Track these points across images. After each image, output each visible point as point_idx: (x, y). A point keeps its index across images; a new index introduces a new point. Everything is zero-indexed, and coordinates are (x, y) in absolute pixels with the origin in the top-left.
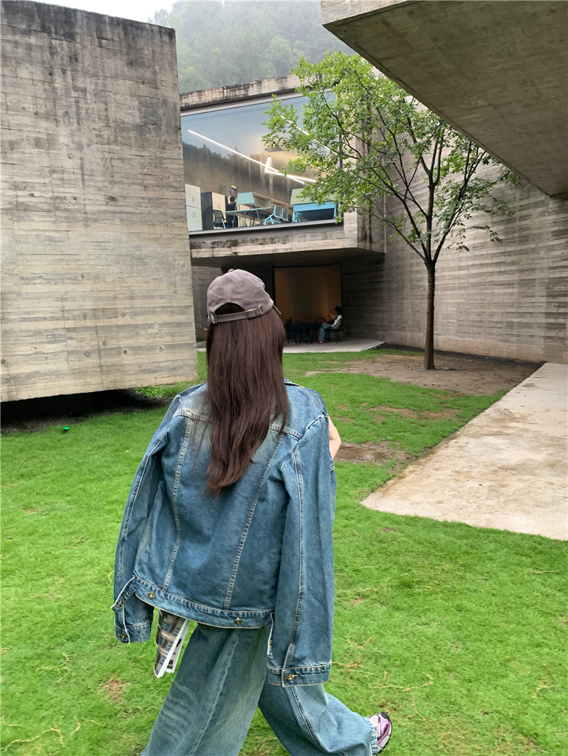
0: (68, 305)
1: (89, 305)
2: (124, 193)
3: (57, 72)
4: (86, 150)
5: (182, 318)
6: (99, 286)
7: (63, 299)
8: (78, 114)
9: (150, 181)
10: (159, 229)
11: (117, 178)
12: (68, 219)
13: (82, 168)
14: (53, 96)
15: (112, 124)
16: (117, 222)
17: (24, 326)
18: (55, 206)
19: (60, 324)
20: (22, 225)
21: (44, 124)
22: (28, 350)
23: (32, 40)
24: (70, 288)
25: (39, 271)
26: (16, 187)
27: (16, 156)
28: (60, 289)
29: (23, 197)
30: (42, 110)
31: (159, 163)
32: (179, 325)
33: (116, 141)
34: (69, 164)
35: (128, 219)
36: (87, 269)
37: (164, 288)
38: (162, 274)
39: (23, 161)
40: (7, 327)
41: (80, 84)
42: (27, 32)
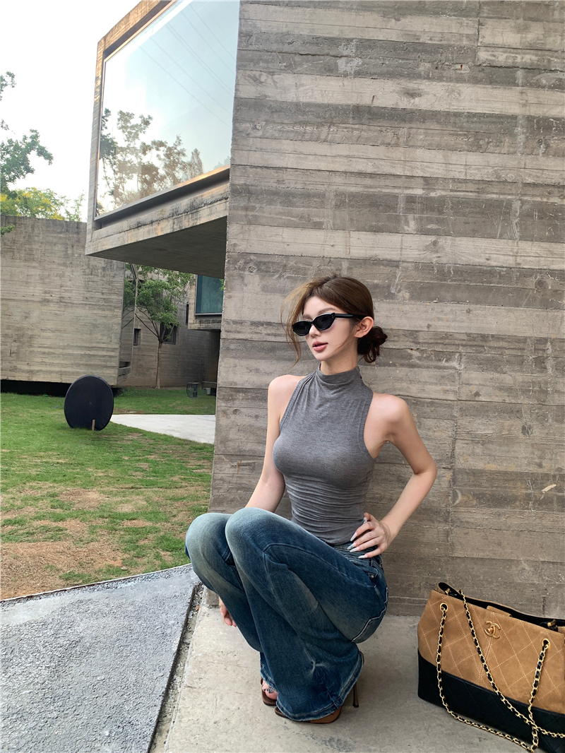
2: (92, 296)
3: (70, 246)
9: (105, 291)
10: (107, 313)
11: (90, 290)
12: (65, 307)
14: (66, 256)
15: (91, 267)
16: (87, 308)
17: (39, 350)
18: (61, 300)
20: (46, 308)
21: (61, 268)
22: (39, 360)
23: (62, 235)
25: (49, 327)
26: (45, 292)
27: (48, 280)
29: (48, 297)
30: (61, 263)
31: (110, 283)
32: (110, 356)
33: (91, 274)
35: (93, 306)
37: (106, 339)
38: (106, 333)
39: (50, 282)
40: (31, 349)
41: (79, 251)
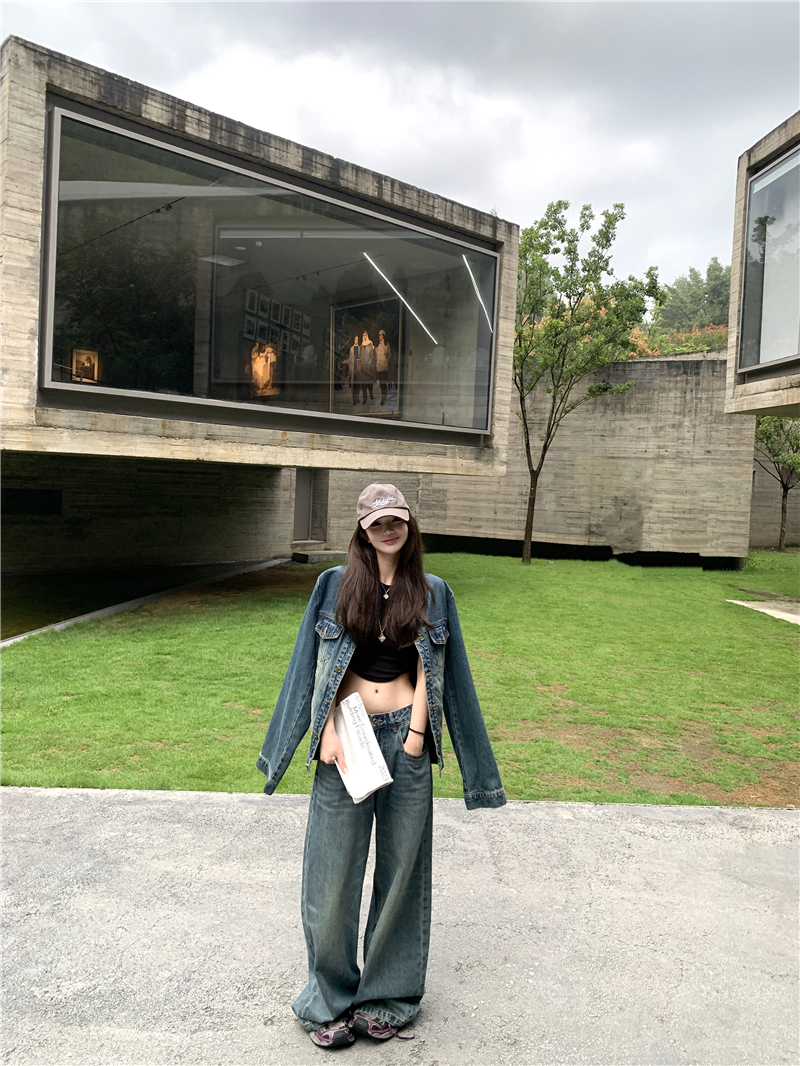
0: (676, 506)
1: (688, 506)
2: (715, 449)
3: (688, 391)
4: (698, 428)
5: (742, 519)
6: (694, 497)
7: (674, 503)
8: (696, 410)
11: (713, 441)
12: (683, 463)
13: (694, 436)
16: (710, 464)
17: (652, 514)
18: (678, 455)
19: (671, 515)
20: (660, 465)
21: (678, 417)
22: (653, 526)
23: (678, 378)
24: (679, 497)
25: (664, 488)
27: (662, 433)
28: (674, 497)
29: (662, 452)
30: (678, 411)
31: (738, 431)
32: (739, 522)
34: (687, 435)
35: (716, 462)
36: (689, 488)
37: (733, 501)
38: (733, 493)
39: (665, 435)
41: (699, 396)
42: (676, 376)
